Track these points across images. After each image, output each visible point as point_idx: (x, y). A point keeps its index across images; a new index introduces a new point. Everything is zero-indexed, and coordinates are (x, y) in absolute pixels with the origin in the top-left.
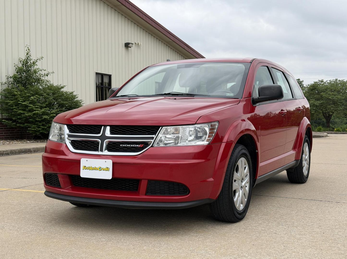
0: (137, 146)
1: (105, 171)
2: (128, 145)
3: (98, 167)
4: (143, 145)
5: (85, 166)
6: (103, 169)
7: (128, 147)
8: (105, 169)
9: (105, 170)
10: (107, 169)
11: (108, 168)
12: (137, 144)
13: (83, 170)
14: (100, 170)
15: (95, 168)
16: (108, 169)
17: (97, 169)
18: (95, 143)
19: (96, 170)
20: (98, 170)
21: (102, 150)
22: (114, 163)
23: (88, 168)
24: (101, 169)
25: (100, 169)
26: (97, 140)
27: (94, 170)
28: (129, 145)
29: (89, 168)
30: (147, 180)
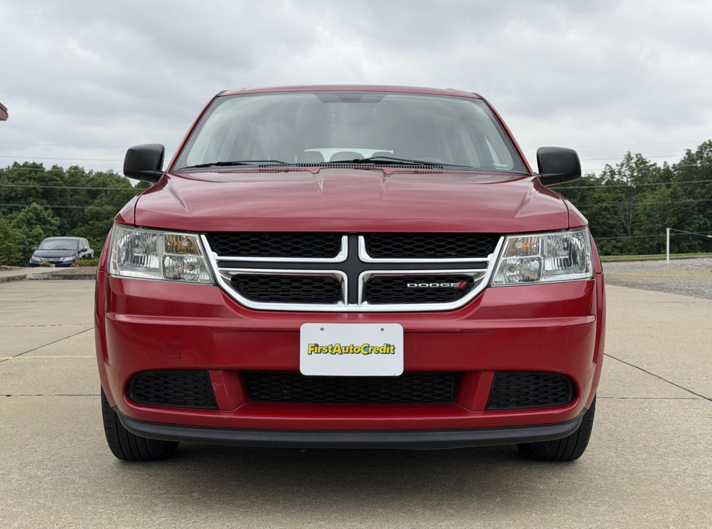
0: (452, 284)
1: (383, 353)
2: (427, 285)
3: (358, 344)
4: (464, 283)
5: (317, 345)
6: (374, 350)
7: (429, 288)
8: (383, 350)
9: (381, 351)
10: (389, 349)
11: (390, 346)
12: (450, 281)
13: (311, 354)
14: (367, 353)
15: (351, 348)
16: (392, 348)
17: (357, 349)
18: (327, 281)
19: (355, 354)
20: (360, 352)
21: (353, 300)
22: (408, 333)
23: (327, 348)
24: (370, 349)
25: (367, 350)
26: (333, 274)
27: (348, 353)
28: (431, 285)
29: (330, 348)
30: (494, 372)
